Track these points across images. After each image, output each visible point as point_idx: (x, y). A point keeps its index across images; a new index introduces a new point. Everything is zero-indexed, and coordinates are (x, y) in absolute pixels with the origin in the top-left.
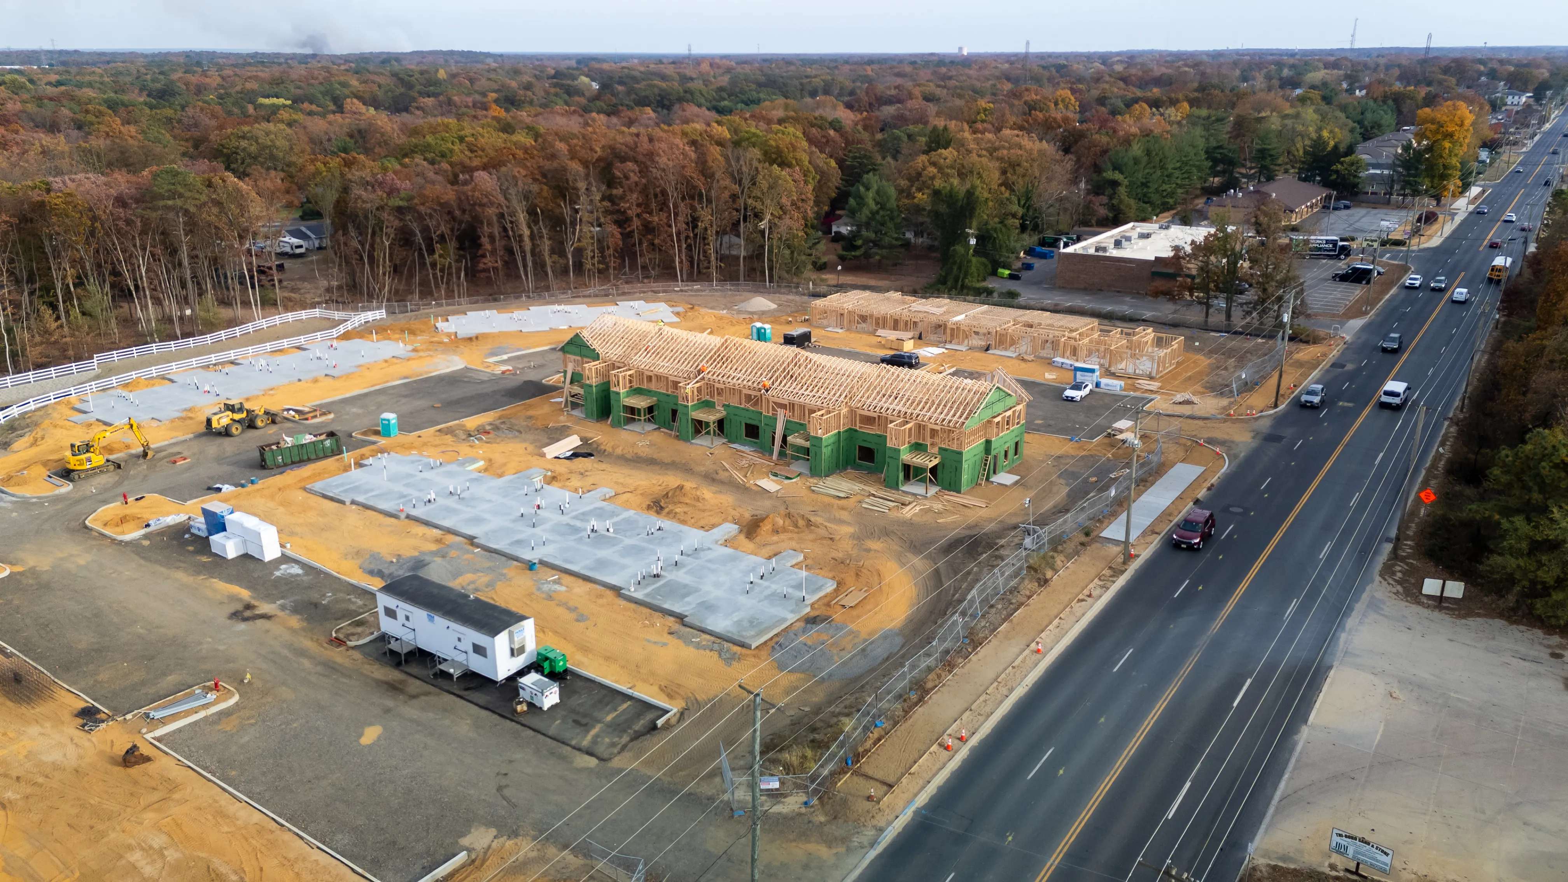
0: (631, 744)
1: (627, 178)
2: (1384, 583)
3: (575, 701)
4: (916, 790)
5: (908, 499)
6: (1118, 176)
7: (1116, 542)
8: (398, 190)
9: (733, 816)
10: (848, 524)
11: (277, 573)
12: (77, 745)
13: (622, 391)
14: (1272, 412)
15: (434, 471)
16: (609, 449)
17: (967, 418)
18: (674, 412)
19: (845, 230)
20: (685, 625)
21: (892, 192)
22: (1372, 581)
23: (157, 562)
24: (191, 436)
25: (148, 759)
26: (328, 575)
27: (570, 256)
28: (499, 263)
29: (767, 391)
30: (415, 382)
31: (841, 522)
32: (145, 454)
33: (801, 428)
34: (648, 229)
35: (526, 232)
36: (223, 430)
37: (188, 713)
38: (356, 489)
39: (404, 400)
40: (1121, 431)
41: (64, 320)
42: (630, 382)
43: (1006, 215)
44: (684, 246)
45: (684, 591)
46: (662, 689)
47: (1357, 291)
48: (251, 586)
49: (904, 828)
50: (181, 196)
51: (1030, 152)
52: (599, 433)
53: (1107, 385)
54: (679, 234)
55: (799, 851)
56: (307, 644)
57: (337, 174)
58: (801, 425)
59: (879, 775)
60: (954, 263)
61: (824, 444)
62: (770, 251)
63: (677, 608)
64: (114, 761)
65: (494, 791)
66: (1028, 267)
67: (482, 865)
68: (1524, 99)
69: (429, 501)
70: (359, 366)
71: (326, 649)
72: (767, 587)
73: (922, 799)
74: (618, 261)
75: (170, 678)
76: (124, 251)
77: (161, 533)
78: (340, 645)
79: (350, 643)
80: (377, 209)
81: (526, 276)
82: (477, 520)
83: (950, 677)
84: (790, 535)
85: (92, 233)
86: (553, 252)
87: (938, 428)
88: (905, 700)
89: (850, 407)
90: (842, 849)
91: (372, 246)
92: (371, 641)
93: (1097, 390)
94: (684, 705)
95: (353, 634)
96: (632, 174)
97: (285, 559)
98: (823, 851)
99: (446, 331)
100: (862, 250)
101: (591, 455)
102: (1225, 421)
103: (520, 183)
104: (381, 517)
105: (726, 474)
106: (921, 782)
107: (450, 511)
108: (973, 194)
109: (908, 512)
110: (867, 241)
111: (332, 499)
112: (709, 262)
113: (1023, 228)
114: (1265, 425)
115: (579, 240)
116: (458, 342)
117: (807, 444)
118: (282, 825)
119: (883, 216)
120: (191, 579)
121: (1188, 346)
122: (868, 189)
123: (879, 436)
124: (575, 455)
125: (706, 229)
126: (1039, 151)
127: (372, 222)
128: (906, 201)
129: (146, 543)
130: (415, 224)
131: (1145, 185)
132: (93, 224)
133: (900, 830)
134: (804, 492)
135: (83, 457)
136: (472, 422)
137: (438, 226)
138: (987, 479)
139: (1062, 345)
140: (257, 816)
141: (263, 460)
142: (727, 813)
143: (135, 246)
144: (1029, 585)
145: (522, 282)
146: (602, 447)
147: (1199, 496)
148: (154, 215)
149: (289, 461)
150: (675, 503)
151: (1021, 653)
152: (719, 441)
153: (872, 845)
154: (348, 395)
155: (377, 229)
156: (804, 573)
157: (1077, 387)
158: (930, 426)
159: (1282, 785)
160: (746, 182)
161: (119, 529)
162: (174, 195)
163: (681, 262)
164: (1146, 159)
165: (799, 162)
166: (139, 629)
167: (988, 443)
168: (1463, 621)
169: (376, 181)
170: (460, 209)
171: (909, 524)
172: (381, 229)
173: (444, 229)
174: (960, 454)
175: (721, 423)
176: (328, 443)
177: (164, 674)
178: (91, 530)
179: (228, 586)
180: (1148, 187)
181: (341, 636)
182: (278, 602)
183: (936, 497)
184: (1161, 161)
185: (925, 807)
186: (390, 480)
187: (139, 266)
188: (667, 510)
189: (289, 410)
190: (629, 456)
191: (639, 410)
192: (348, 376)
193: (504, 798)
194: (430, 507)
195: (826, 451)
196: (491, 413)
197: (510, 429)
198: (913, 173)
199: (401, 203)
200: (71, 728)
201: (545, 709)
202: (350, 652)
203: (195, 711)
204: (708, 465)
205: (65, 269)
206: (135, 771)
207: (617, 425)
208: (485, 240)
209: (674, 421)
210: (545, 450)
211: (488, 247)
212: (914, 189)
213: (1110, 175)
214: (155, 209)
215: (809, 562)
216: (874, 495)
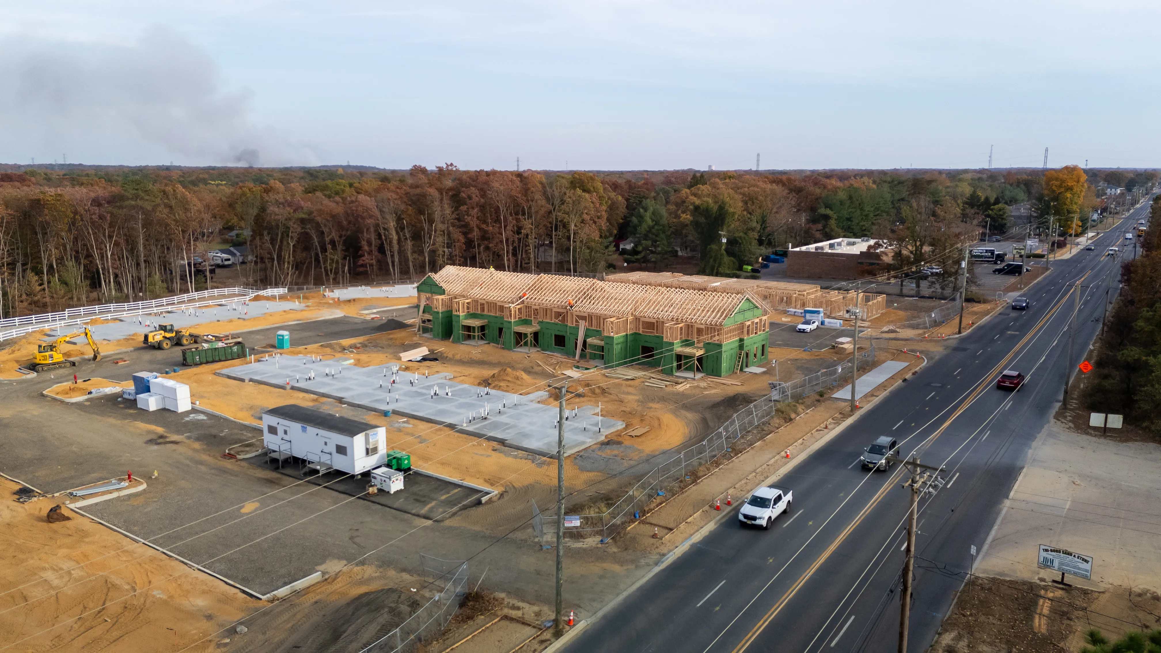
0: (460, 513)
1: (470, 198)
2: (1059, 423)
3: (415, 489)
4: (692, 532)
5: (680, 380)
6: (828, 212)
7: (845, 400)
8: (302, 208)
9: (542, 549)
10: (635, 395)
11: (187, 419)
12: (11, 510)
13: (462, 314)
14: (957, 336)
15: (314, 364)
16: (450, 355)
17: (724, 319)
18: (501, 330)
19: (629, 246)
20: (505, 446)
21: (663, 212)
22: (1048, 422)
23: (93, 413)
24: (132, 349)
25: (68, 519)
26: (226, 420)
27: (426, 255)
28: (374, 262)
29: (571, 307)
30: (306, 323)
31: (628, 393)
32: (95, 357)
33: (598, 333)
34: (485, 237)
35: (395, 237)
36: (156, 345)
37: (104, 493)
38: (255, 373)
39: (296, 332)
40: (842, 343)
41: (46, 286)
42: (468, 308)
43: (748, 229)
44: (511, 248)
45: (506, 427)
46: (485, 481)
47: (1012, 280)
48: (164, 425)
49: (682, 555)
50: (142, 199)
51: (764, 190)
52: (442, 347)
53: (829, 323)
54: (507, 240)
55: (596, 568)
56: (205, 457)
57: (259, 197)
58: (597, 331)
59: (662, 523)
60: (711, 257)
61: (615, 342)
62: (575, 250)
63: (499, 435)
64: (40, 519)
65: (347, 539)
66: (766, 266)
67: (333, 582)
68: (1119, 191)
69: (310, 379)
70: (265, 314)
71: (219, 460)
72: (570, 425)
73: (697, 537)
74: (462, 259)
75: (93, 475)
76: (96, 240)
77: (100, 398)
78: (231, 458)
79: (239, 457)
80: (286, 220)
81: (394, 270)
82: (347, 389)
83: (717, 470)
84: (589, 398)
85: (74, 224)
86: (414, 252)
87: (703, 327)
88: (681, 481)
89: (635, 316)
90: (632, 567)
91: (280, 248)
92: (256, 456)
93: (823, 326)
94: (504, 490)
95: (242, 451)
96: (474, 196)
97: (194, 411)
98: (616, 568)
99: (331, 297)
100: (642, 255)
101: (436, 359)
102: (922, 341)
103: (391, 203)
104: (272, 389)
105: (540, 368)
106: (696, 528)
107: (324, 384)
108: (724, 208)
109: (680, 388)
110: (646, 248)
111: (235, 378)
112: (529, 259)
113: (760, 242)
114: (953, 343)
115: (434, 244)
116: (338, 303)
117: (602, 343)
118: (171, 556)
119: (658, 230)
120: (119, 422)
121: (889, 303)
122: (646, 210)
123: (658, 337)
124: (424, 359)
125: (527, 235)
126: (771, 190)
127: (281, 229)
128: (675, 220)
129: (88, 403)
130: (313, 231)
131: (849, 219)
132: (74, 216)
133: (680, 555)
134: (599, 378)
135: (47, 354)
136: (346, 342)
137: (330, 233)
138: (741, 370)
139: (794, 299)
140: (151, 552)
141: (185, 359)
142: (537, 547)
143: (104, 236)
144: (776, 421)
145: (390, 274)
146: (445, 355)
147: (907, 377)
148: (120, 212)
149: (205, 361)
150: (500, 381)
151: (774, 457)
152: (534, 350)
153: (656, 564)
154: (254, 329)
155: (285, 235)
156: (600, 418)
157: (807, 323)
158: (696, 326)
159: (993, 533)
160: (557, 202)
161: (67, 396)
162: (136, 197)
163: (509, 260)
164: (849, 202)
165: (596, 190)
166: (74, 448)
167: (741, 340)
168: (1125, 444)
169: (286, 201)
170: (346, 220)
171: (683, 395)
172: (288, 236)
173: (334, 235)
174: (720, 346)
175: (536, 335)
176: (235, 349)
177: (89, 473)
178: (47, 396)
179: (146, 425)
180: (852, 221)
181: (232, 452)
182: (186, 435)
183: (702, 379)
184: (860, 204)
185: (700, 542)
186: (280, 368)
187: (106, 251)
188: (493, 385)
189: (208, 335)
190: (466, 360)
191: (474, 328)
192: (255, 319)
193: (354, 543)
194: (309, 382)
195: (617, 348)
196: (362, 337)
197: (375, 346)
198: (679, 201)
199: (304, 216)
200: (10, 502)
201: (392, 492)
202: (239, 463)
203: (110, 492)
204: (526, 363)
205: (50, 250)
206: (56, 525)
207: (457, 341)
208: (364, 243)
209: (500, 337)
210: (402, 355)
211: (366, 248)
212: (680, 212)
213: (823, 211)
214: (121, 207)
215: (604, 413)
216: (653, 378)
